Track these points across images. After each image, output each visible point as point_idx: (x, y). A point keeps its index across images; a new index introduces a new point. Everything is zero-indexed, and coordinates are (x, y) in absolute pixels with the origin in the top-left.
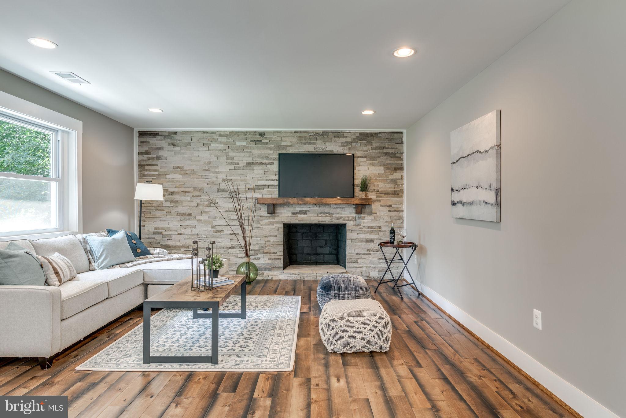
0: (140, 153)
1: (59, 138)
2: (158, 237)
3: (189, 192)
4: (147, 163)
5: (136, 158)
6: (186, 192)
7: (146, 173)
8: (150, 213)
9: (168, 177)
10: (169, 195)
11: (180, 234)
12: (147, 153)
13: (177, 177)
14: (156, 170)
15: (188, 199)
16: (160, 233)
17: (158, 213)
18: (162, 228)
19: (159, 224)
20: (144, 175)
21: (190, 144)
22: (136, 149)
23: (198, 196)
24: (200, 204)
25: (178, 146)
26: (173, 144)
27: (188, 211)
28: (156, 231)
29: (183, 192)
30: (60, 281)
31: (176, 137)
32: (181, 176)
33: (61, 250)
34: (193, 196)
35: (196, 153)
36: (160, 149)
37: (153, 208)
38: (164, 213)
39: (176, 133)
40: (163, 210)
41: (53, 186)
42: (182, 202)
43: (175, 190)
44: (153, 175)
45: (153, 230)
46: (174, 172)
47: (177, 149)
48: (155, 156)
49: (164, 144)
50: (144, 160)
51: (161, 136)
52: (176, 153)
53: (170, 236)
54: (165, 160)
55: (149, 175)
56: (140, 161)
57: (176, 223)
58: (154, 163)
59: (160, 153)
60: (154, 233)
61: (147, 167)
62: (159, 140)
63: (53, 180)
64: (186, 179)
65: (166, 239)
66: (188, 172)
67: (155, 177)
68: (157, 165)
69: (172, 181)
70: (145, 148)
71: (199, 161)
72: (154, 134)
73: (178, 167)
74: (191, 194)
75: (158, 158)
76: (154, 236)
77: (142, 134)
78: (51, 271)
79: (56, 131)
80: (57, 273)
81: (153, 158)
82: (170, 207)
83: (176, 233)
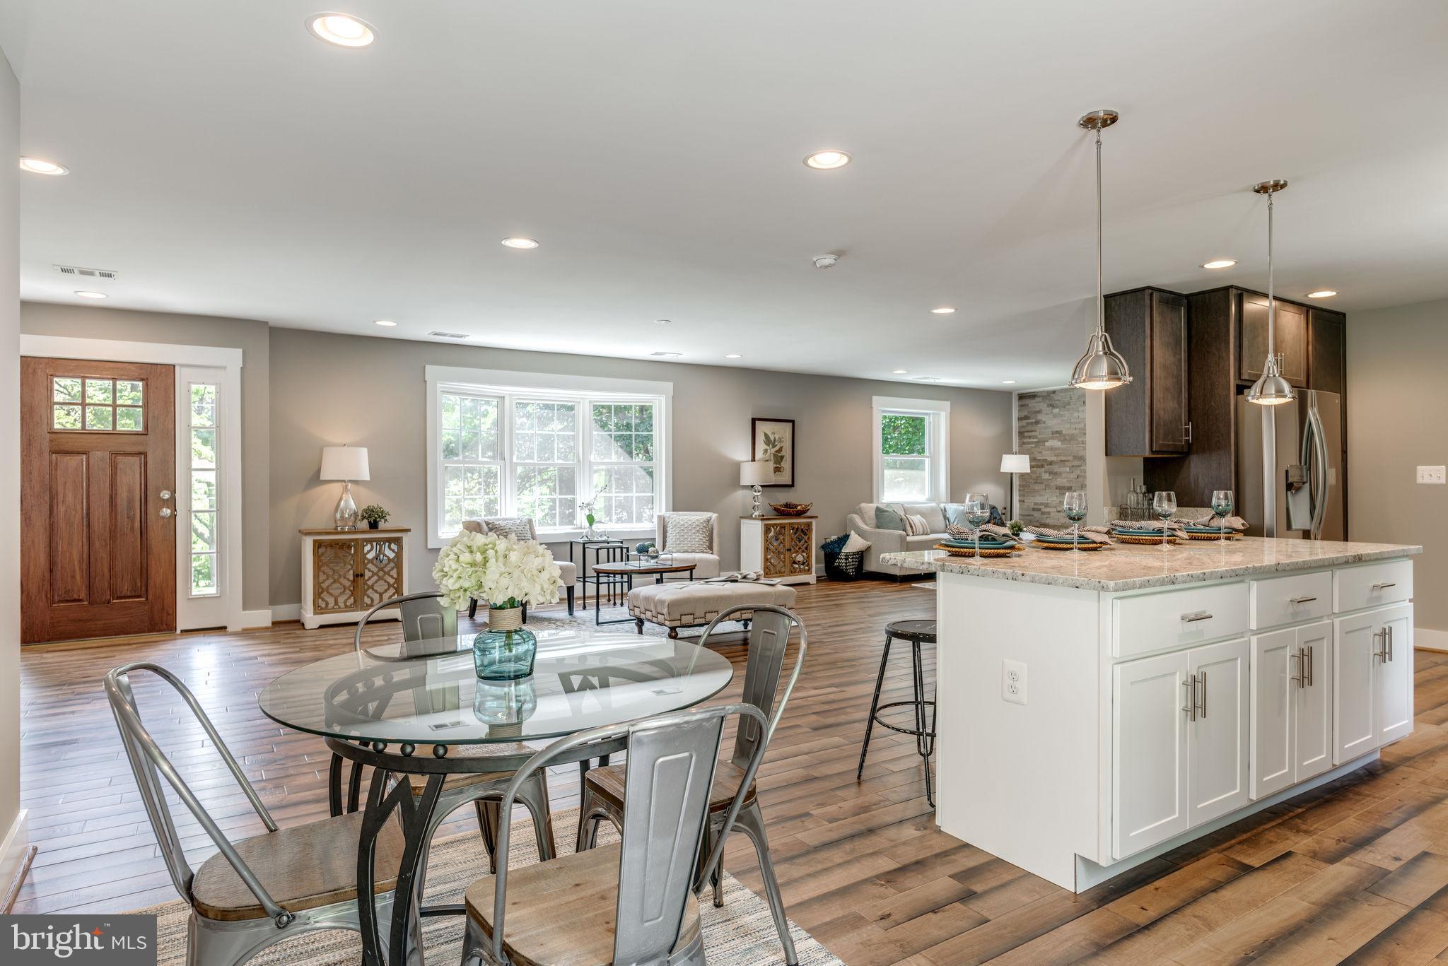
0: (1020, 419)
1: (931, 420)
2: (1037, 514)
3: (1068, 461)
4: (1027, 429)
5: (1015, 424)
6: (1065, 461)
7: (1025, 441)
8: (1029, 486)
9: (1047, 444)
10: (1048, 465)
11: (1059, 512)
12: (1026, 418)
13: (1056, 443)
14: (1035, 437)
15: (1068, 469)
16: (1039, 510)
17: (1037, 487)
18: (1041, 504)
19: (1039, 499)
20: (1024, 443)
21: (1069, 404)
22: (1015, 414)
23: (1079, 466)
24: (1081, 476)
25: (1057, 408)
26: (1052, 406)
27: (1067, 485)
28: (1035, 507)
29: (1062, 461)
30: (913, 533)
31: (1056, 397)
32: (1060, 443)
33: (923, 514)
34: (1073, 466)
35: (1076, 414)
36: (1039, 412)
37: (1032, 480)
38: (1043, 486)
39: (1054, 392)
40: (1042, 483)
41: (927, 461)
42: (1061, 473)
43: (1054, 459)
44: (1032, 443)
45: (1032, 506)
46: (1053, 438)
47: (1056, 411)
48: (1034, 420)
49: (1043, 406)
50: (1023, 427)
51: (1039, 397)
52: (1055, 416)
53: (1049, 513)
54: (1044, 425)
55: (1029, 443)
56: (1020, 427)
57: (1055, 498)
58: (1033, 429)
59: (1039, 417)
60: (1034, 509)
61: (1026, 434)
62: (1039, 402)
63: (926, 457)
64: (1065, 446)
65: (1045, 516)
66: (1067, 437)
67: (1033, 445)
68: (1036, 431)
69: (1051, 449)
70: (1025, 413)
71: (1080, 423)
72: (1032, 396)
73: (1057, 432)
74: (1070, 464)
75: (1037, 422)
76: (1032, 513)
77: (1022, 397)
78: (908, 525)
79: (926, 414)
80: (911, 527)
81: (1032, 423)
82: (1048, 479)
83: (1055, 509)
